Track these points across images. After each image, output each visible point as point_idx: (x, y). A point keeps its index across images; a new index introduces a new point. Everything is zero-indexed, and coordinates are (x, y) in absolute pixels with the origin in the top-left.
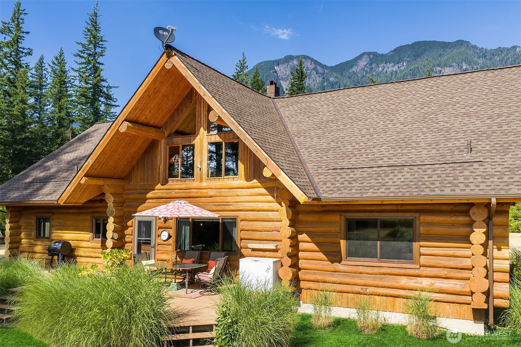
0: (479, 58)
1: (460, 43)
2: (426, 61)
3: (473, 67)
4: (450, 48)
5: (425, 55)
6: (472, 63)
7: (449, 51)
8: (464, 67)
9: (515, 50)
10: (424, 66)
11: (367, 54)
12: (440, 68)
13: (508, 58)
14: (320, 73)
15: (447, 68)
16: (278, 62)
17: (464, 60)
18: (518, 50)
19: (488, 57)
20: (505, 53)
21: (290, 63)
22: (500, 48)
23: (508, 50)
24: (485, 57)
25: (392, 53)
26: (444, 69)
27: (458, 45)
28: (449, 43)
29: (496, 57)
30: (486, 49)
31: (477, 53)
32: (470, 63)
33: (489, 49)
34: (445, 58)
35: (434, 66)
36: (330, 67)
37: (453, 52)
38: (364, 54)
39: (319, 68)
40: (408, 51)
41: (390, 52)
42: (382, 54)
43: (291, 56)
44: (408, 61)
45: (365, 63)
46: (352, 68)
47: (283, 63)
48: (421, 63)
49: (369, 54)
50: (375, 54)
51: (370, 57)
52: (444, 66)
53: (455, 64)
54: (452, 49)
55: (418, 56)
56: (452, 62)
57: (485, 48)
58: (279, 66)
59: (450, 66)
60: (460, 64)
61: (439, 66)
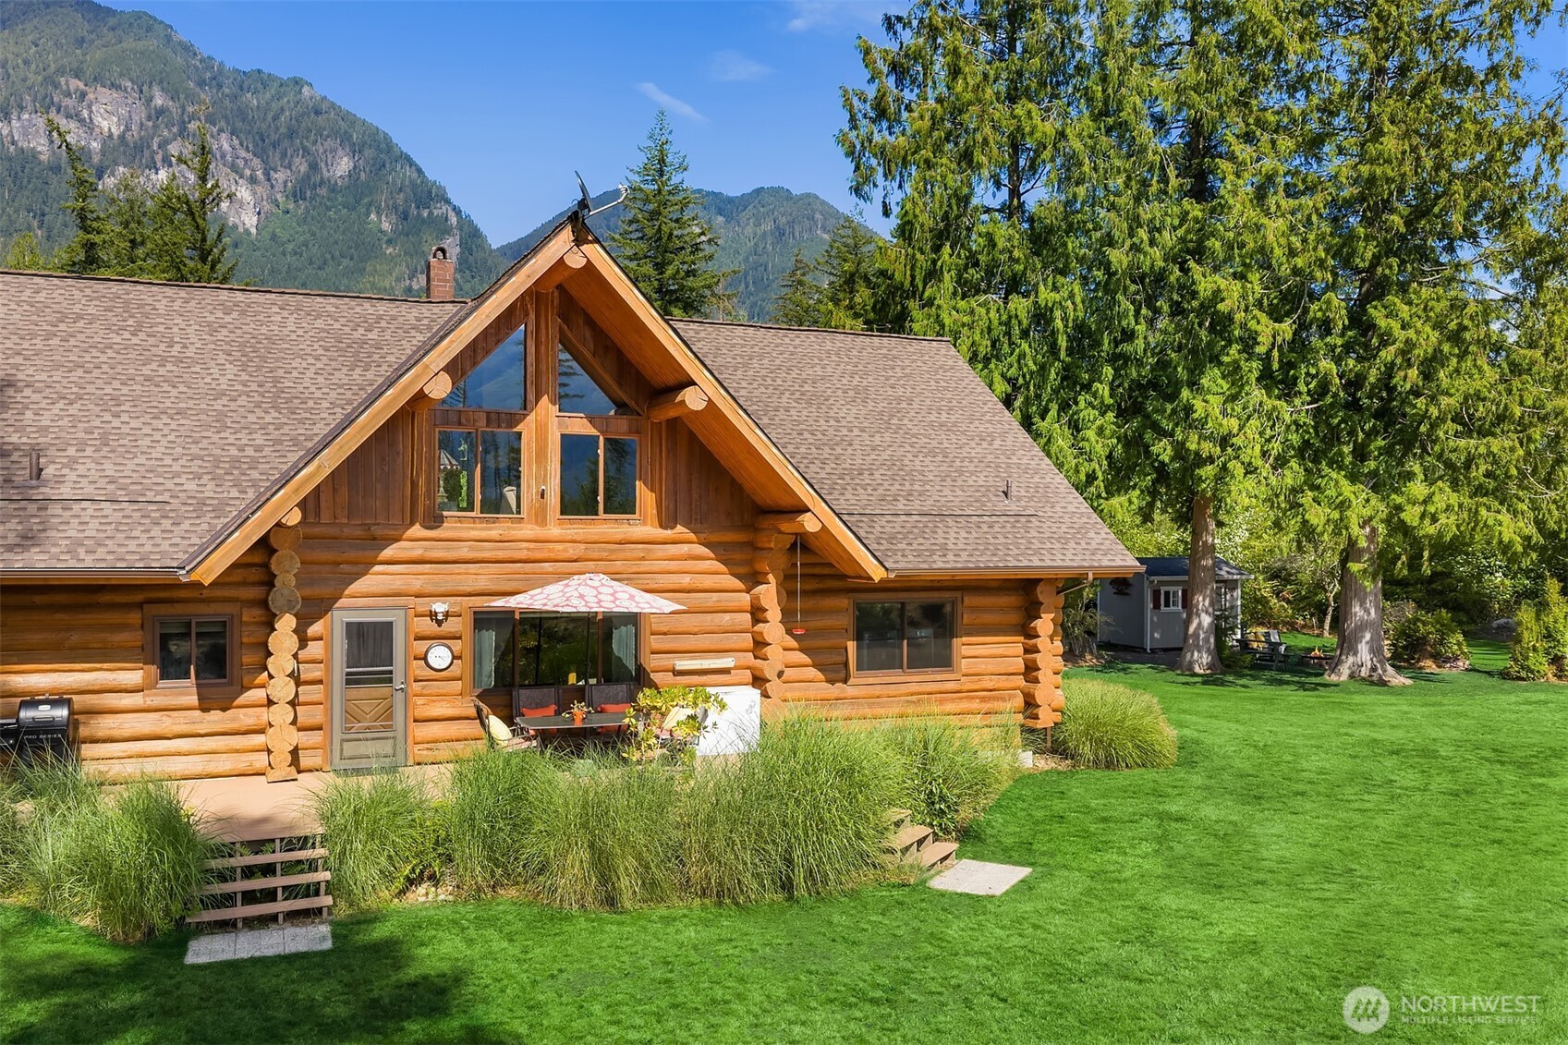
0: (201, 84)
1: (144, 22)
2: (34, 48)
3: (183, 108)
4: (113, 29)
5: (29, 26)
6: (182, 96)
8: (159, 101)
9: (300, 92)
10: (26, 62)
12: (81, 85)
13: (282, 109)
15: (104, 90)
17: (158, 78)
18: (306, 90)
19: (226, 90)
20: (273, 92)
22: (259, 71)
23: (281, 85)
24: (220, 86)
26: (92, 89)
27: (140, 27)
28: (109, 12)
29: (249, 95)
30: (221, 64)
31: (197, 68)
32: (177, 92)
33: (229, 65)
34: (99, 55)
35: (61, 71)
37: (124, 45)
48: (16, 50)
52: (95, 79)
53: (129, 84)
54: (119, 32)
56: (121, 75)
57: (218, 60)
59: (113, 86)
60: (145, 88)
61: (77, 77)
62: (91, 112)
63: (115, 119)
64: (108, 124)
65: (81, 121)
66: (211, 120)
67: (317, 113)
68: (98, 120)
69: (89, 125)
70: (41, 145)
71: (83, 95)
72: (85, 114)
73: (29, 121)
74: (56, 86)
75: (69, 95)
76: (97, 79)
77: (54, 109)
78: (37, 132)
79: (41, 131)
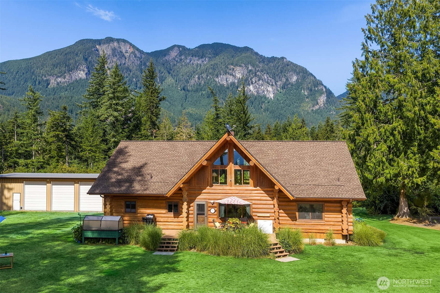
0: (260, 62)
1: (247, 49)
2: (223, 60)
3: (256, 69)
4: (240, 52)
5: (222, 54)
6: (255, 66)
7: (239, 54)
8: (250, 68)
9: (283, 60)
10: (221, 63)
11: (177, 47)
13: (279, 66)
14: (138, 58)
16: (99, 42)
18: (285, 60)
19: (266, 63)
20: (277, 61)
21: (111, 45)
22: (273, 57)
23: (279, 59)
24: (264, 62)
25: (197, 49)
26: (235, 67)
29: (271, 63)
30: (264, 57)
31: (259, 58)
33: (266, 56)
34: (237, 59)
35: (229, 64)
36: (146, 53)
37: (242, 55)
38: (175, 46)
39: (136, 52)
40: (210, 49)
41: (196, 48)
42: (189, 48)
43: (111, 38)
44: (209, 57)
45: (176, 54)
46: (165, 56)
47: (104, 43)
48: (219, 61)
49: (179, 46)
50: (184, 47)
51: (180, 49)
53: (243, 65)
54: (241, 52)
55: (217, 54)
56: (242, 63)
57: (263, 55)
58: (100, 45)
59: (240, 66)
61: (232, 65)
62: (235, 73)
63: (240, 74)
64: (239, 75)
65: (233, 75)
66: (262, 71)
67: (288, 65)
68: (237, 75)
69: (235, 76)
70: (224, 83)
71: (233, 69)
72: (234, 74)
73: (222, 77)
74: (228, 68)
75: (230, 70)
76: (236, 65)
77: (227, 74)
78: (224, 79)
79: (225, 79)
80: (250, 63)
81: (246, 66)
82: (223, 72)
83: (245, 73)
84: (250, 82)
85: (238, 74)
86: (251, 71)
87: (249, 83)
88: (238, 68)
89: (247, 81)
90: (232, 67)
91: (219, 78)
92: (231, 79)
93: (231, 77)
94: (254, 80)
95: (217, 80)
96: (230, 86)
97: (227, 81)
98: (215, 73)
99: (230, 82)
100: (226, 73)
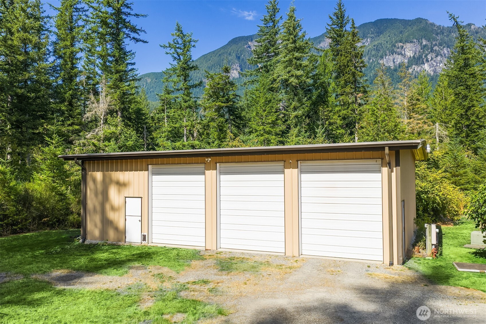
7: (410, 28)
16: (251, 38)
40: (372, 28)
44: (371, 38)
55: (381, 33)
58: (252, 41)
80: (425, 37)
81: (419, 42)
82: (389, 52)
83: (418, 50)
84: (425, 60)
85: (409, 51)
86: (425, 46)
87: (423, 61)
88: (408, 45)
89: (421, 60)
90: (400, 44)
91: (385, 60)
92: (399, 59)
93: (400, 56)
94: (429, 57)
95: (381, 62)
96: (398, 67)
97: (394, 63)
98: (379, 55)
99: (398, 63)
100: (393, 52)
